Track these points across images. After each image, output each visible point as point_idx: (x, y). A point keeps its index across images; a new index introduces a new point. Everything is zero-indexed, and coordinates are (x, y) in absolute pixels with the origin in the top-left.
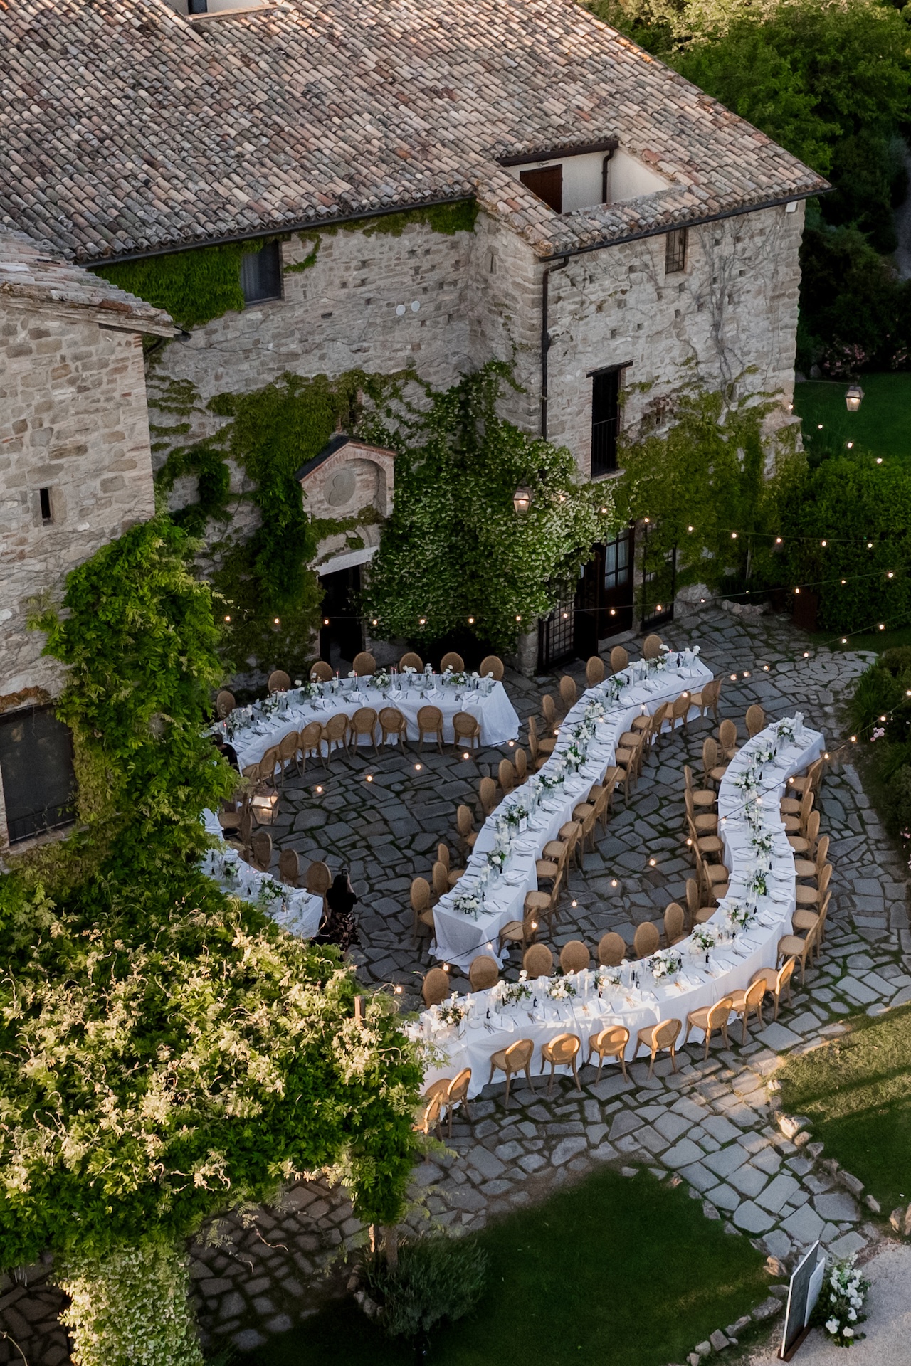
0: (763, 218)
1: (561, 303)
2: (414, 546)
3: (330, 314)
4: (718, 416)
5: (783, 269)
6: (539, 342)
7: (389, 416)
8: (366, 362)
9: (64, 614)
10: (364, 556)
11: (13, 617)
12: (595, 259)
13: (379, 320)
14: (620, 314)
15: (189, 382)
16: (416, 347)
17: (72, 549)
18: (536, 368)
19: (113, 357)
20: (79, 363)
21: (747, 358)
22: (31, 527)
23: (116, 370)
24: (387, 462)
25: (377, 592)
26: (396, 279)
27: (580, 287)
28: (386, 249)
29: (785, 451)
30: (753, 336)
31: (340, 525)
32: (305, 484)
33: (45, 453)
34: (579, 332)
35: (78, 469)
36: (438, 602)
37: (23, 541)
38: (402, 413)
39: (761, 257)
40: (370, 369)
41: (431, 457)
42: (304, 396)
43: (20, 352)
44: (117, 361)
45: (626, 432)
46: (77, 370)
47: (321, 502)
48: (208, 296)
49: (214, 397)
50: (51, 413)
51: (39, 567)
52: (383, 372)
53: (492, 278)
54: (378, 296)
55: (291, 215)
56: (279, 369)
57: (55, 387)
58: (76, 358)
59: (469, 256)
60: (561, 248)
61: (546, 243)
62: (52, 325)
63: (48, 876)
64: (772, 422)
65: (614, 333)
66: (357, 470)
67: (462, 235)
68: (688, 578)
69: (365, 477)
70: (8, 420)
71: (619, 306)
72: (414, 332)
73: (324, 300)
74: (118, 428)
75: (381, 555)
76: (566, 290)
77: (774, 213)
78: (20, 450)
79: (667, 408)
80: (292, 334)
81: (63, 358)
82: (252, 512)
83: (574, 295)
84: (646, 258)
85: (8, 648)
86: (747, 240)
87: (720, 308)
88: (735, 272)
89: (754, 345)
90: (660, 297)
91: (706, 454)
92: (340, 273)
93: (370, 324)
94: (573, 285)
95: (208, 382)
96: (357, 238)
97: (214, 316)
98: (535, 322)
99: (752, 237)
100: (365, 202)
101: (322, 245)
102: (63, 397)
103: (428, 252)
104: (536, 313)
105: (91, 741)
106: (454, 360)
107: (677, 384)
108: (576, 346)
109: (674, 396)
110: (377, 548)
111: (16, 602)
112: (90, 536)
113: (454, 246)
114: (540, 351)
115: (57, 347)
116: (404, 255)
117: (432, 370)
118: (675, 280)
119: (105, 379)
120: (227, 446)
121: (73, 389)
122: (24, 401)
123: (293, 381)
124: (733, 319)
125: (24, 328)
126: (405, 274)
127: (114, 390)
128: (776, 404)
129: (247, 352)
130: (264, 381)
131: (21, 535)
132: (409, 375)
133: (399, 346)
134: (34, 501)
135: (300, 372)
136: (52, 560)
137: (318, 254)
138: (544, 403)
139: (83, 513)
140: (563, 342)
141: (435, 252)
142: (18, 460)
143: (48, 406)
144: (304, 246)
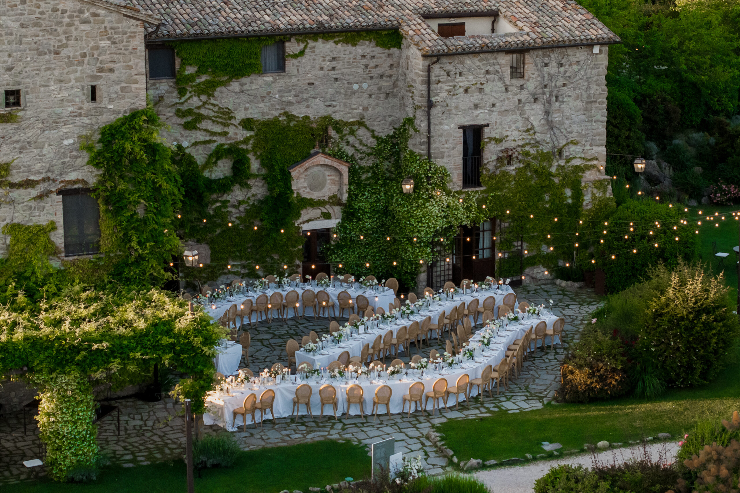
0: (578, 55)
1: (440, 85)
2: (359, 219)
3: (313, 84)
4: (551, 166)
5: (594, 87)
6: (426, 104)
7: (348, 145)
8: (334, 112)
9: (99, 147)
10: (332, 223)
11: (74, 144)
12: (462, 63)
13: (342, 91)
14: (480, 96)
15: (229, 109)
16: (366, 109)
17: (104, 116)
18: (424, 118)
19: (129, 30)
20: (113, 31)
21: (571, 135)
22: (85, 102)
23: (130, 37)
24: (344, 169)
25: (339, 246)
26: (353, 70)
27: (453, 77)
28: (347, 52)
29: (599, 194)
30: (574, 123)
31: (316, 202)
32: (294, 173)
33: (95, 70)
34: (453, 102)
35: (109, 79)
36: (375, 256)
37: (81, 108)
38: (357, 145)
39: (578, 77)
40: (337, 117)
41: (374, 172)
42: (295, 126)
43: (85, 22)
44: (131, 32)
45: (486, 164)
46: (112, 33)
47: (305, 187)
48: (241, 64)
49: (243, 119)
50: (98, 51)
51: (88, 121)
52: (345, 120)
53: (407, 72)
54: (342, 77)
55: (289, 27)
56: (281, 109)
57: (101, 40)
58: (112, 28)
59: (399, 63)
60: (435, 52)
61: (427, 48)
62: (102, 12)
63: (81, 274)
64: (589, 176)
65: (476, 106)
66: (328, 173)
67: (394, 50)
68: (532, 262)
69: (333, 177)
70: (78, 51)
71: (480, 92)
72: (365, 100)
73: (310, 75)
74: (130, 64)
75: (341, 225)
76: (443, 78)
77: (586, 53)
78: (82, 66)
79: (514, 156)
80: (290, 91)
81: (105, 27)
82: (263, 186)
83: (449, 81)
84: (497, 67)
85: (70, 157)
86: (567, 67)
87: (549, 102)
88: (560, 83)
89: (575, 128)
90: (507, 89)
91: (542, 187)
92: (319, 62)
93: (337, 92)
94: (448, 75)
95: (240, 111)
96: (330, 45)
97: (243, 76)
98: (423, 92)
99: (570, 65)
100: (333, 24)
101: (309, 46)
102: (104, 45)
103: (373, 57)
104: (424, 87)
105: (107, 211)
106: (390, 119)
107: (521, 143)
108: (451, 110)
109: (519, 149)
110: (339, 220)
111: (76, 136)
112: (113, 112)
113: (390, 55)
114: (426, 109)
115: (103, 22)
116: (359, 57)
117: (375, 123)
118: (518, 82)
119: (125, 40)
120: (249, 147)
121: (109, 42)
122: (86, 44)
123: (290, 117)
124: (559, 110)
125: (88, 11)
126: (359, 67)
127: (129, 46)
128: (593, 166)
129: (263, 97)
130: (272, 115)
131: (80, 105)
132: (361, 123)
133: (354, 107)
134: (88, 91)
135: (294, 113)
136: (94, 120)
137: (306, 51)
138: (429, 138)
139: (111, 100)
140: (442, 106)
141: (377, 58)
142: (82, 70)
143: (97, 48)
144: (299, 46)
